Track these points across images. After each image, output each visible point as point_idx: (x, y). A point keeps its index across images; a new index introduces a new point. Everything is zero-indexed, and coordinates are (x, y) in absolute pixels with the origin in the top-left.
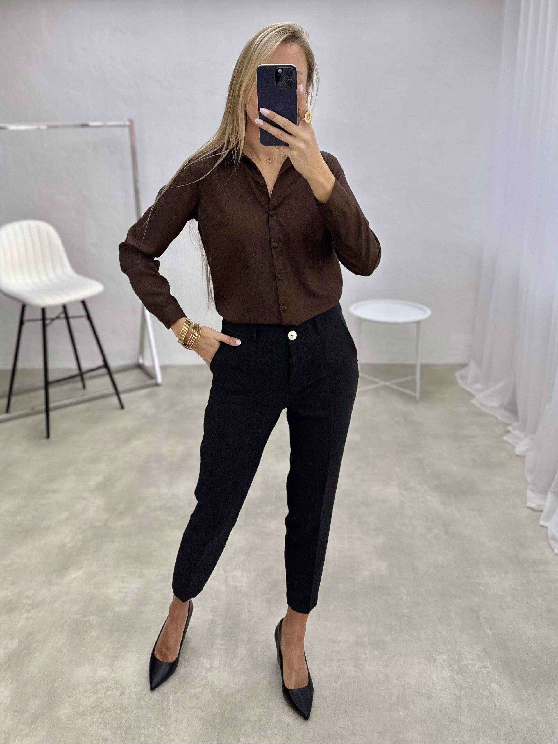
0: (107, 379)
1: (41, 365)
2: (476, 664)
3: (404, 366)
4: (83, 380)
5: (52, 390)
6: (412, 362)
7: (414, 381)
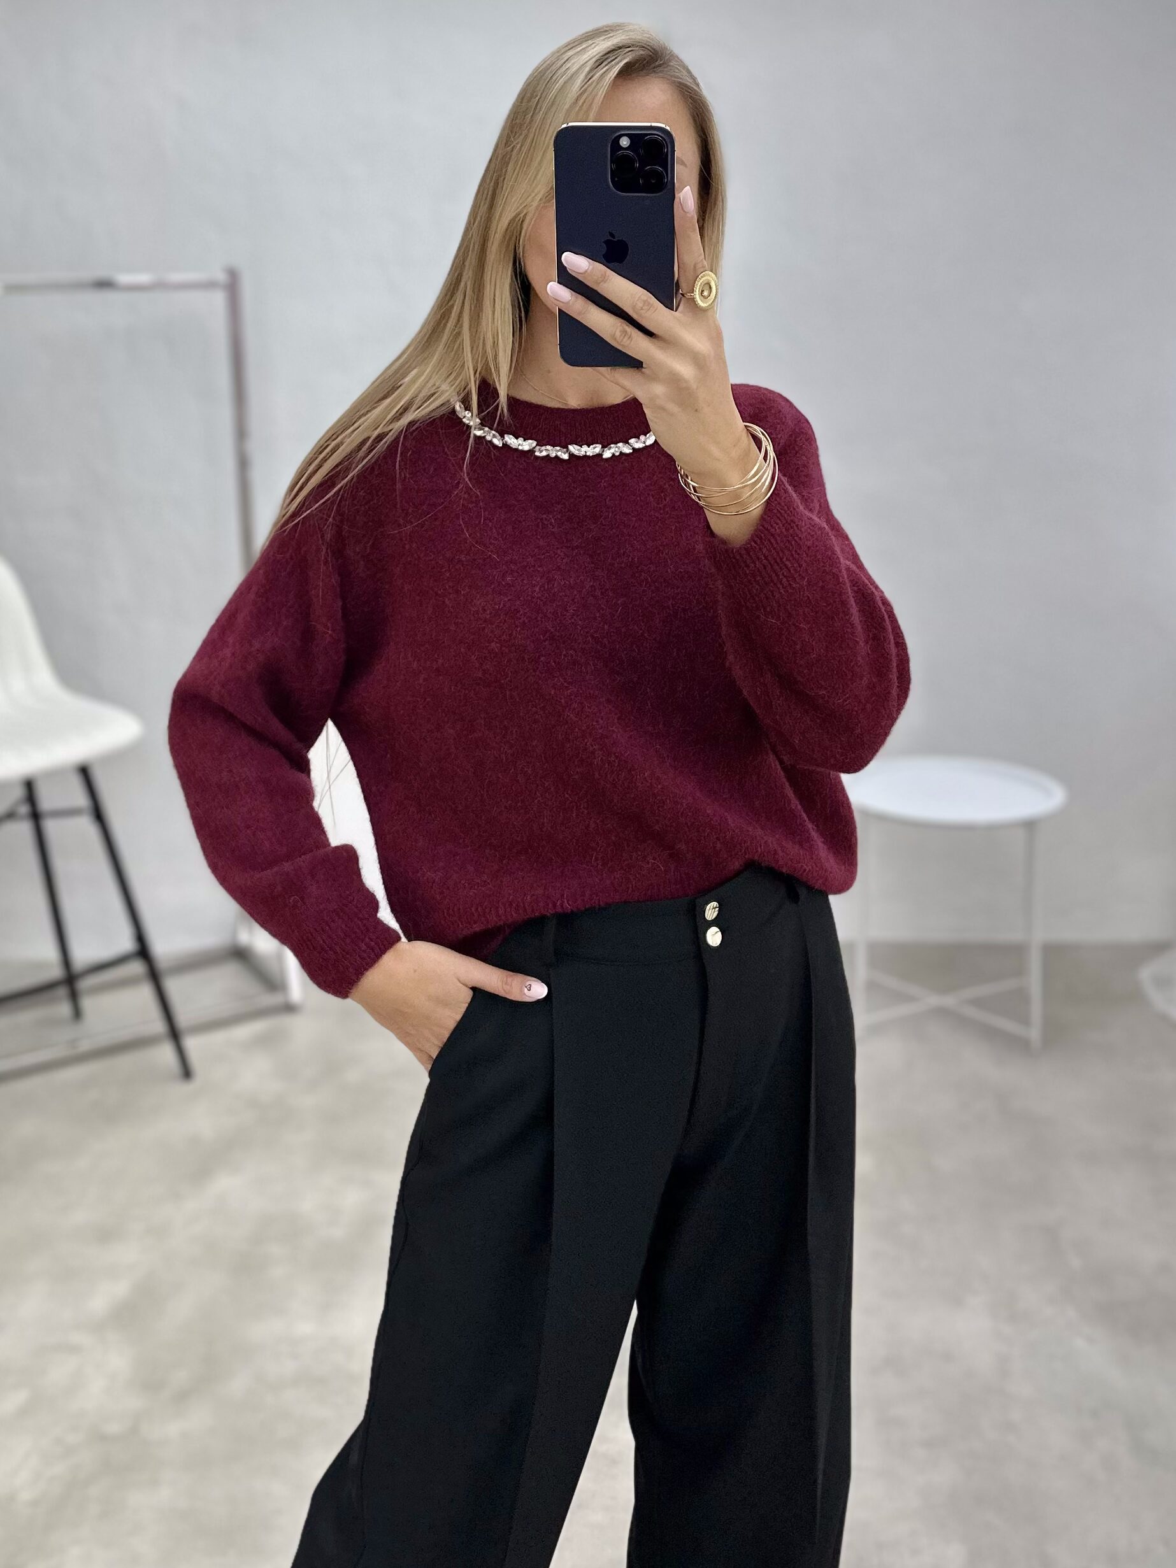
0: (145, 994)
3: (993, 949)
4: (74, 996)
6: (1013, 936)
7: (1021, 995)
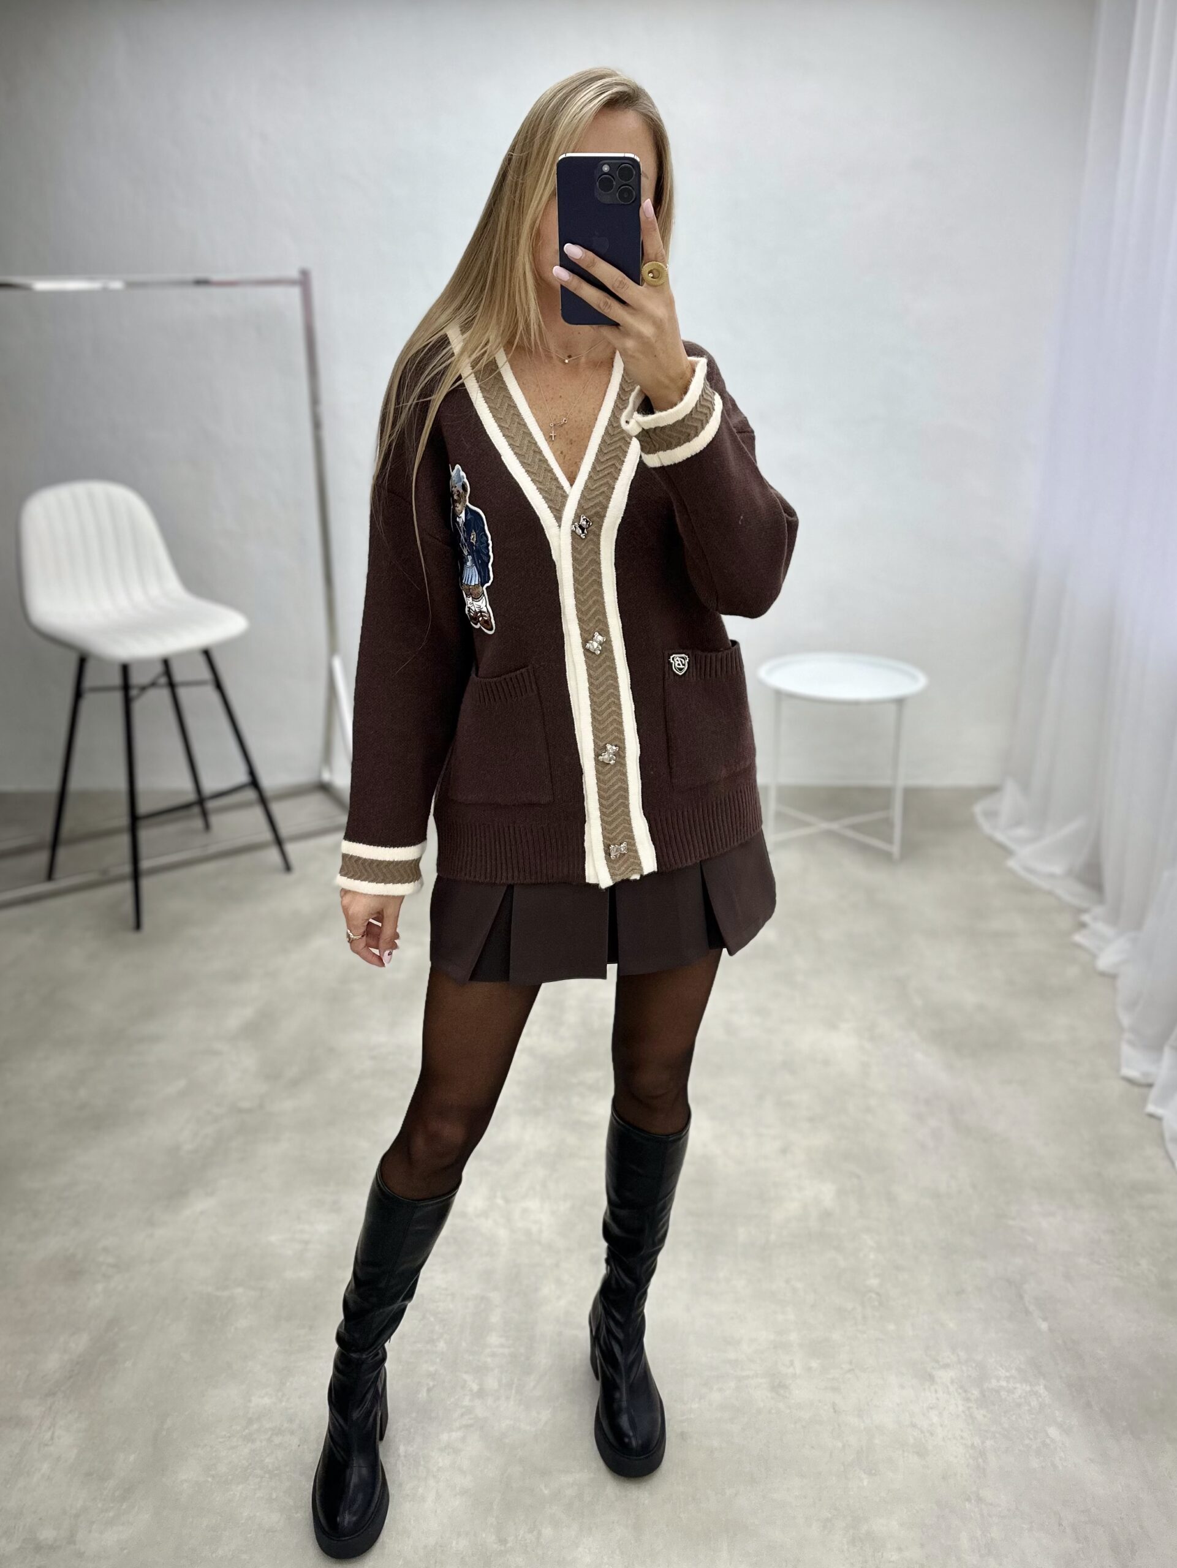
0: (258, 813)
1: (122, 784)
2: (1015, 1388)
3: (868, 791)
4: (204, 814)
5: (146, 834)
6: (884, 782)
7: (888, 822)
